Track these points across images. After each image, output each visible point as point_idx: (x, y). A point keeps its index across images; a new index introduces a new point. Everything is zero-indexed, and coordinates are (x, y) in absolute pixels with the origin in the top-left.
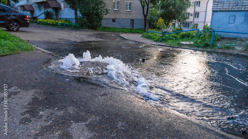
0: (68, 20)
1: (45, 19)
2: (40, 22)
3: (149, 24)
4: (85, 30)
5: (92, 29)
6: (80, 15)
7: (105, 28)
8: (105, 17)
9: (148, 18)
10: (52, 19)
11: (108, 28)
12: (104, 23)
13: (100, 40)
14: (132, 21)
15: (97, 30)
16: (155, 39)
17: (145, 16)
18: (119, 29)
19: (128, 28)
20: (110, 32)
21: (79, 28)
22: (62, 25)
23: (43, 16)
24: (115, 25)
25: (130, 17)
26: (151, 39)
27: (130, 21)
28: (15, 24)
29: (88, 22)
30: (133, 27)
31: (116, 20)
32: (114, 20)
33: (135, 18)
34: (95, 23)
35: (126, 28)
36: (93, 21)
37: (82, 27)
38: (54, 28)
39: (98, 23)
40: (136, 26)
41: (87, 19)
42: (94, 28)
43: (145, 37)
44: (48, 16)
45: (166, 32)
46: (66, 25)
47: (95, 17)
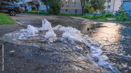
0: (43, 11)
1: (32, 10)
2: (29, 12)
3: (85, 11)
4: (52, 15)
5: (55, 15)
6: (49, 8)
7: (62, 14)
8: (62, 8)
9: (84, 9)
10: (35, 10)
11: (64, 14)
12: (61, 12)
13: (59, 19)
14: (76, 10)
15: (58, 15)
16: (90, 18)
17: (83, 8)
18: (69, 15)
19: (74, 14)
20: (65, 16)
21: (48, 15)
22: (40, 13)
23: (31, 9)
24: (67, 13)
25: (75, 9)
26: (87, 18)
27: (75, 11)
28: (13, 12)
29: (53, 11)
30: (76, 14)
31: (68, 10)
32: (66, 10)
33: (78, 9)
34: (57, 12)
35: (73, 14)
36: (56, 11)
37: (50, 14)
38: (36, 15)
39: (59, 11)
40: (78, 13)
41: (53, 10)
42: (56, 14)
43: (84, 18)
44: (33, 9)
45: (96, 14)
46: (42, 13)
47: (57, 8)
